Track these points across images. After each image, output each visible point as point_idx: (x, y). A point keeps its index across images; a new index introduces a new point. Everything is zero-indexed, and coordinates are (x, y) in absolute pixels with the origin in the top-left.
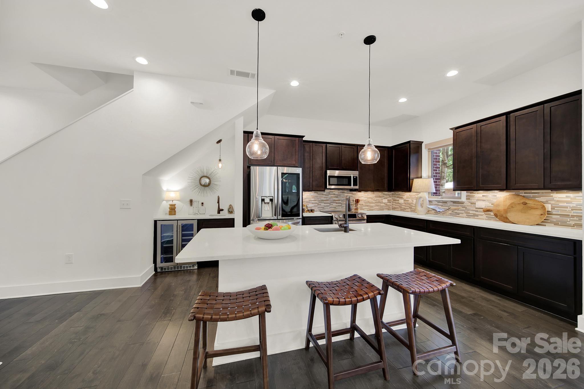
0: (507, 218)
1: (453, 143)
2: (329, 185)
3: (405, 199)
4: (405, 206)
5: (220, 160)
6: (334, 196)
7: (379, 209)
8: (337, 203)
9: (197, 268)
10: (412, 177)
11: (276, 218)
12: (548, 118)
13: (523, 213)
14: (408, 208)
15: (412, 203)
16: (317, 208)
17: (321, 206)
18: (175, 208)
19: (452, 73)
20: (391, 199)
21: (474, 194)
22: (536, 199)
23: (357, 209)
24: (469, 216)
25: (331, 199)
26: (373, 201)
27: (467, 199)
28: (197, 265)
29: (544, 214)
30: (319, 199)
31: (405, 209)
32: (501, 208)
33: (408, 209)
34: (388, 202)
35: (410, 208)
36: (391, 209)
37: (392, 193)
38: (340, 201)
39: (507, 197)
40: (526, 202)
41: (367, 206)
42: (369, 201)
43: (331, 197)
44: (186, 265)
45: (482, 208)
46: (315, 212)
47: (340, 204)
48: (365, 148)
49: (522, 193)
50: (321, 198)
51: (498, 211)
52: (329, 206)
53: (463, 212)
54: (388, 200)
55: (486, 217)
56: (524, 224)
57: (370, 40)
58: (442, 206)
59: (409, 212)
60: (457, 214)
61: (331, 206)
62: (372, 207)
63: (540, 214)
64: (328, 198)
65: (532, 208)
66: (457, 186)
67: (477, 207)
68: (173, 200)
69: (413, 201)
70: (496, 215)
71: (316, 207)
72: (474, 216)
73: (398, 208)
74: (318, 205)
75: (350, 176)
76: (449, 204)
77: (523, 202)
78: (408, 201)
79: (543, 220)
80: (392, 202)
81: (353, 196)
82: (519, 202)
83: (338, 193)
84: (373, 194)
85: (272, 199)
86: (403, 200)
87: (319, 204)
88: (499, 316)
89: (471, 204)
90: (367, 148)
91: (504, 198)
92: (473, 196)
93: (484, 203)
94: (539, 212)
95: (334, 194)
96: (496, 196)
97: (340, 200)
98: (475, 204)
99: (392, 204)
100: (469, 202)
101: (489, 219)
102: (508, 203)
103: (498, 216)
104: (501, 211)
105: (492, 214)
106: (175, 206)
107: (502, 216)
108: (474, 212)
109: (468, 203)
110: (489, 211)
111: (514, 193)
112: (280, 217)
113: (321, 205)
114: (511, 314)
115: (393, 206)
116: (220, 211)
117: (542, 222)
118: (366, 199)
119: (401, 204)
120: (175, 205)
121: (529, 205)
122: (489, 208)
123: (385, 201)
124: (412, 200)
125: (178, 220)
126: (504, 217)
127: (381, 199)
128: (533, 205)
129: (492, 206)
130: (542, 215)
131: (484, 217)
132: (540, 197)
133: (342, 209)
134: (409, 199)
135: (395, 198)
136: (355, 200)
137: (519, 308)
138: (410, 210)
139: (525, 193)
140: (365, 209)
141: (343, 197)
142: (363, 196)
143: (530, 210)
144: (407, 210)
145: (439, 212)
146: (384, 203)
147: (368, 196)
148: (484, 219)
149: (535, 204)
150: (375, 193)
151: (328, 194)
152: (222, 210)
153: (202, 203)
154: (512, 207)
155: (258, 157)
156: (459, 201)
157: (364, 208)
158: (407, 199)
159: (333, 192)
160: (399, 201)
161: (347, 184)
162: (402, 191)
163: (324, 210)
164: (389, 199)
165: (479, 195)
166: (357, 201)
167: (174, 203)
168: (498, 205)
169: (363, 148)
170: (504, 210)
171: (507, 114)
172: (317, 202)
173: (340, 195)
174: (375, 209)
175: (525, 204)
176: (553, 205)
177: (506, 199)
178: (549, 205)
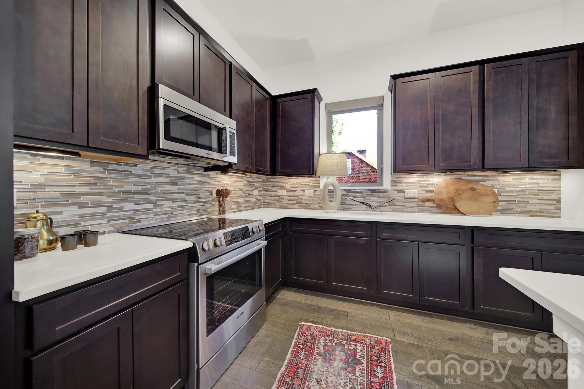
0: (456, 209)
3: (289, 188)
4: (289, 200)
6: (168, 180)
7: (248, 208)
8: (174, 200)
13: (474, 201)
14: (295, 202)
15: (303, 195)
16: (105, 221)
17: (122, 214)
20: (264, 189)
21: (402, 179)
22: (481, 183)
24: (395, 209)
25: (159, 190)
26: (242, 194)
27: (391, 185)
29: (497, 201)
31: (290, 204)
32: (444, 196)
33: (294, 204)
34: (259, 195)
35: (298, 203)
36: (262, 206)
38: (183, 196)
39: (450, 181)
40: (474, 187)
42: (237, 194)
45: (416, 198)
47: (184, 204)
50: (123, 186)
51: (442, 200)
54: (259, 192)
55: (420, 209)
56: (478, 213)
59: (295, 208)
62: (241, 204)
63: (493, 202)
64: (148, 186)
65: (482, 195)
67: (406, 196)
69: (304, 192)
70: (440, 206)
71: (102, 219)
72: (402, 208)
73: (275, 204)
74: (110, 208)
75: (221, 126)
77: (470, 187)
78: (295, 191)
79: (496, 209)
80: (264, 195)
81: (212, 182)
82: (465, 188)
84: (241, 180)
86: (285, 190)
87: (114, 205)
89: (398, 192)
91: (446, 183)
92: (401, 182)
93: (416, 190)
94: (490, 199)
95: (168, 176)
97: (182, 193)
98: (404, 192)
99: (264, 198)
100: (396, 190)
101: (423, 211)
102: (451, 188)
103: (443, 207)
104: (445, 200)
105: (431, 204)
107: (447, 207)
108: (402, 204)
109: (393, 191)
110: (429, 200)
111: (454, 177)
115: (266, 201)
118: (232, 189)
119: (281, 197)
121: (478, 190)
122: (426, 197)
123: (256, 193)
124: (302, 190)
126: (450, 207)
128: (483, 191)
130: (495, 202)
131: (416, 209)
132: (484, 180)
133: (188, 215)
134: (296, 189)
135: (270, 188)
136: (214, 191)
138: (299, 206)
139: (468, 176)
141: (189, 184)
143: (481, 196)
144: (293, 206)
145: (374, 206)
146: (255, 197)
147: (236, 184)
149: (484, 190)
150: (245, 178)
154: (459, 193)
156: (380, 189)
158: (292, 189)
159: (163, 168)
160: (276, 192)
164: (261, 189)
165: (413, 179)
166: (222, 194)
168: (439, 193)
170: (449, 198)
173: (184, 178)
174: (245, 209)
175: (474, 190)
176: (500, 190)
177: (448, 184)
178: (497, 190)
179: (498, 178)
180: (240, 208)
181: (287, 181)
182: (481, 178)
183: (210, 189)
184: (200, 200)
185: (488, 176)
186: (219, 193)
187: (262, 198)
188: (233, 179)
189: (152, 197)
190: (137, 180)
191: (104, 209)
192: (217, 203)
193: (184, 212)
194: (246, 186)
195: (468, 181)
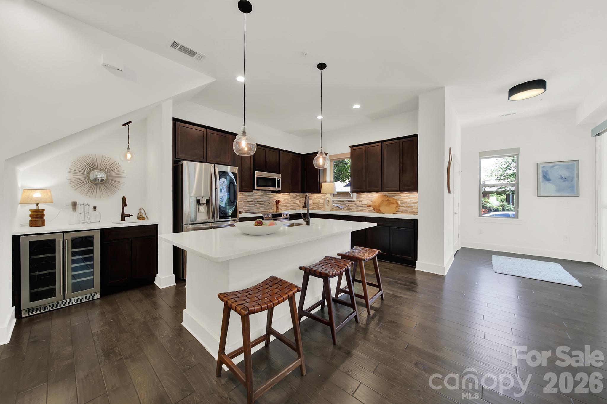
0: (380, 210)
1: (350, 156)
2: (257, 186)
3: (313, 199)
4: (313, 205)
5: (128, 148)
7: (293, 209)
8: (260, 204)
9: (99, 296)
10: (321, 181)
11: (212, 220)
12: (401, 148)
13: (387, 207)
14: (317, 207)
15: (319, 203)
18: (44, 215)
19: (357, 106)
20: (301, 200)
21: (361, 195)
22: (393, 197)
23: (277, 209)
24: (358, 211)
25: (255, 200)
26: (289, 202)
27: (357, 198)
28: (99, 293)
30: (245, 200)
31: (313, 208)
32: (377, 204)
37: (302, 195)
38: (263, 202)
39: (380, 196)
40: (389, 199)
41: (285, 206)
42: (285, 202)
43: (255, 198)
44: (80, 297)
45: (366, 205)
46: (243, 213)
47: (263, 205)
48: (318, 155)
49: (386, 194)
50: (246, 199)
51: (375, 206)
52: (253, 207)
53: (354, 208)
54: (299, 201)
55: (368, 210)
56: (388, 213)
57: (322, 66)
58: (341, 204)
59: (316, 210)
60: (350, 210)
61: (255, 207)
62: (288, 207)
64: (253, 199)
65: (392, 203)
66: (353, 189)
67: (363, 204)
68: (38, 202)
70: (374, 209)
72: (361, 210)
74: (244, 206)
75: (274, 178)
76: (345, 202)
77: (387, 199)
78: (316, 201)
79: (397, 211)
81: (274, 197)
82: (385, 200)
83: (262, 194)
84: (288, 195)
85: (208, 200)
88: (385, 272)
89: (359, 202)
90: (319, 155)
93: (367, 201)
94: (395, 205)
95: (258, 196)
96: (373, 196)
97: (263, 201)
98: (362, 202)
100: (358, 201)
101: (370, 212)
102: (380, 200)
105: (371, 208)
106: (43, 212)
107: (377, 209)
108: (361, 208)
110: (370, 206)
111: (382, 194)
112: (217, 219)
113: (246, 206)
114: (390, 269)
116: (124, 217)
117: (396, 212)
118: (284, 200)
119: (310, 204)
120: (44, 210)
121: (390, 201)
122: (370, 204)
123: (297, 201)
124: (319, 200)
125: (64, 232)
126: (378, 210)
127: (294, 199)
128: (392, 202)
129: (372, 203)
130: (396, 207)
131: (367, 210)
132: (394, 196)
133: (265, 210)
134: (316, 200)
137: (391, 265)
139: (388, 194)
140: (283, 210)
141: (265, 198)
142: (282, 197)
144: (315, 209)
145: (341, 208)
146: (297, 203)
147: (285, 197)
148: (366, 212)
149: (393, 200)
150: (290, 195)
151: (253, 195)
152: (129, 215)
153: (95, 208)
154: (382, 203)
155: (245, 154)
156: (353, 200)
157: (282, 208)
159: (257, 193)
161: (271, 185)
162: (311, 193)
163: (249, 211)
164: (300, 200)
165: (364, 195)
166: (278, 202)
167: (41, 207)
168: (375, 202)
169: (317, 156)
170: (378, 205)
171: (382, 142)
172: (242, 203)
174: (291, 209)
175: (388, 201)
176: (401, 201)
177: (379, 198)
178: (399, 201)
179: (400, 195)
180: (287, 209)
181: (312, 196)
182: (394, 195)
183: (273, 200)
184: (269, 204)
185: (396, 194)
186: (276, 201)
187: (301, 204)
188: (284, 195)
189: (254, 203)
190: (250, 197)
191: (242, 206)
192: (276, 206)
193: (263, 208)
194: (291, 198)
195: (387, 196)
